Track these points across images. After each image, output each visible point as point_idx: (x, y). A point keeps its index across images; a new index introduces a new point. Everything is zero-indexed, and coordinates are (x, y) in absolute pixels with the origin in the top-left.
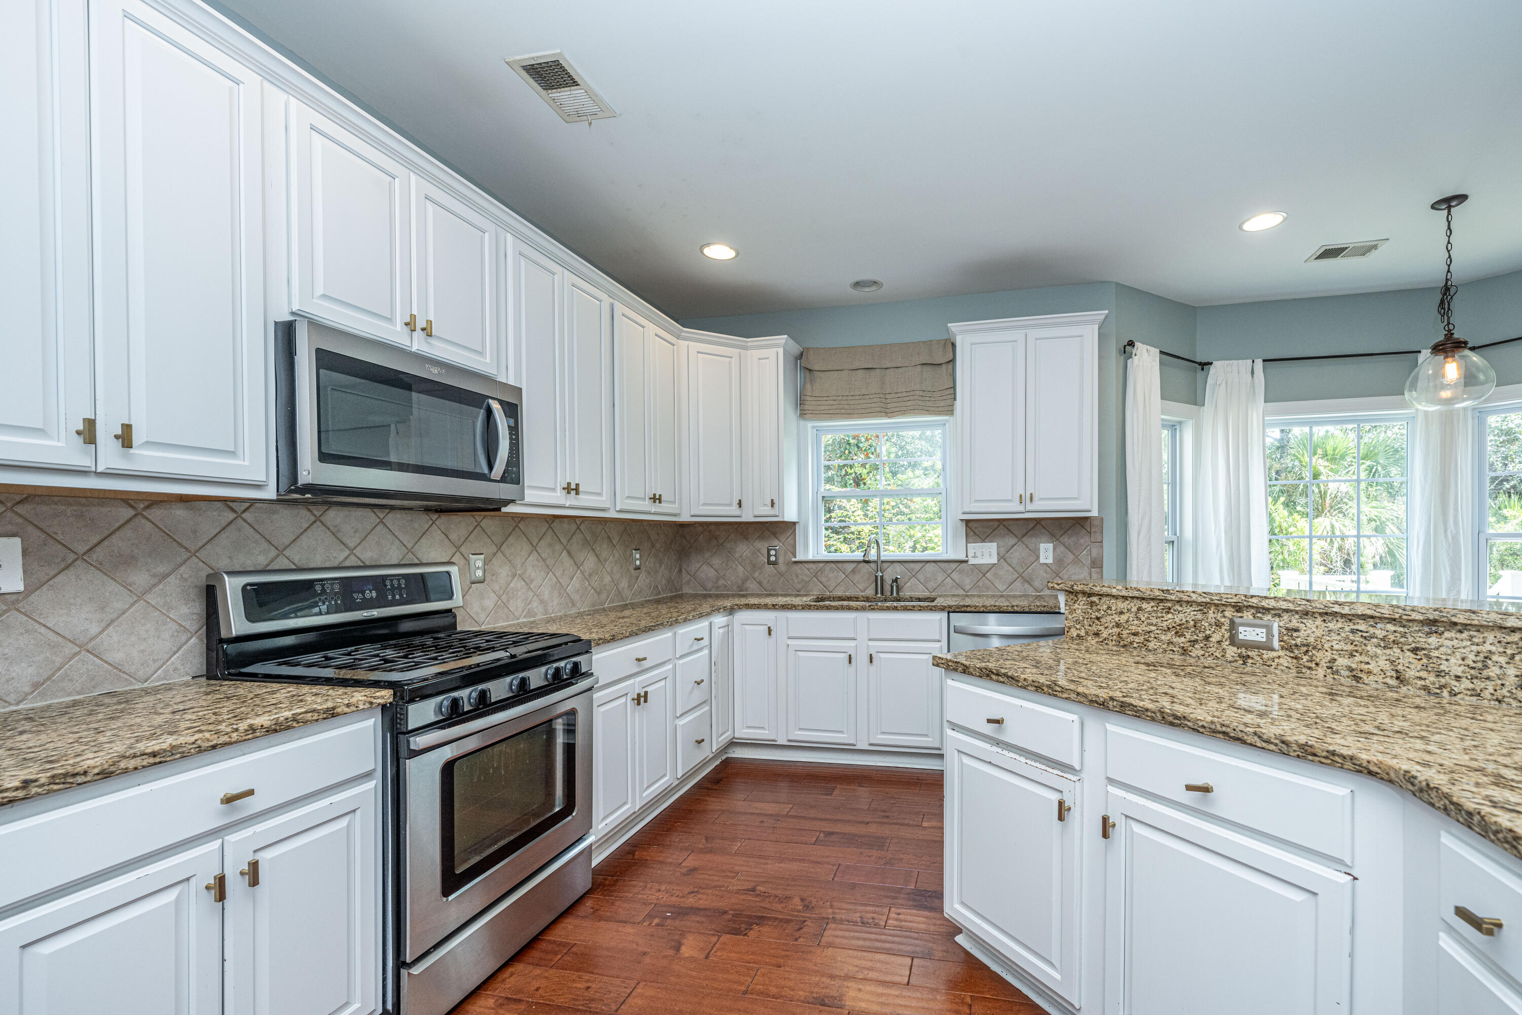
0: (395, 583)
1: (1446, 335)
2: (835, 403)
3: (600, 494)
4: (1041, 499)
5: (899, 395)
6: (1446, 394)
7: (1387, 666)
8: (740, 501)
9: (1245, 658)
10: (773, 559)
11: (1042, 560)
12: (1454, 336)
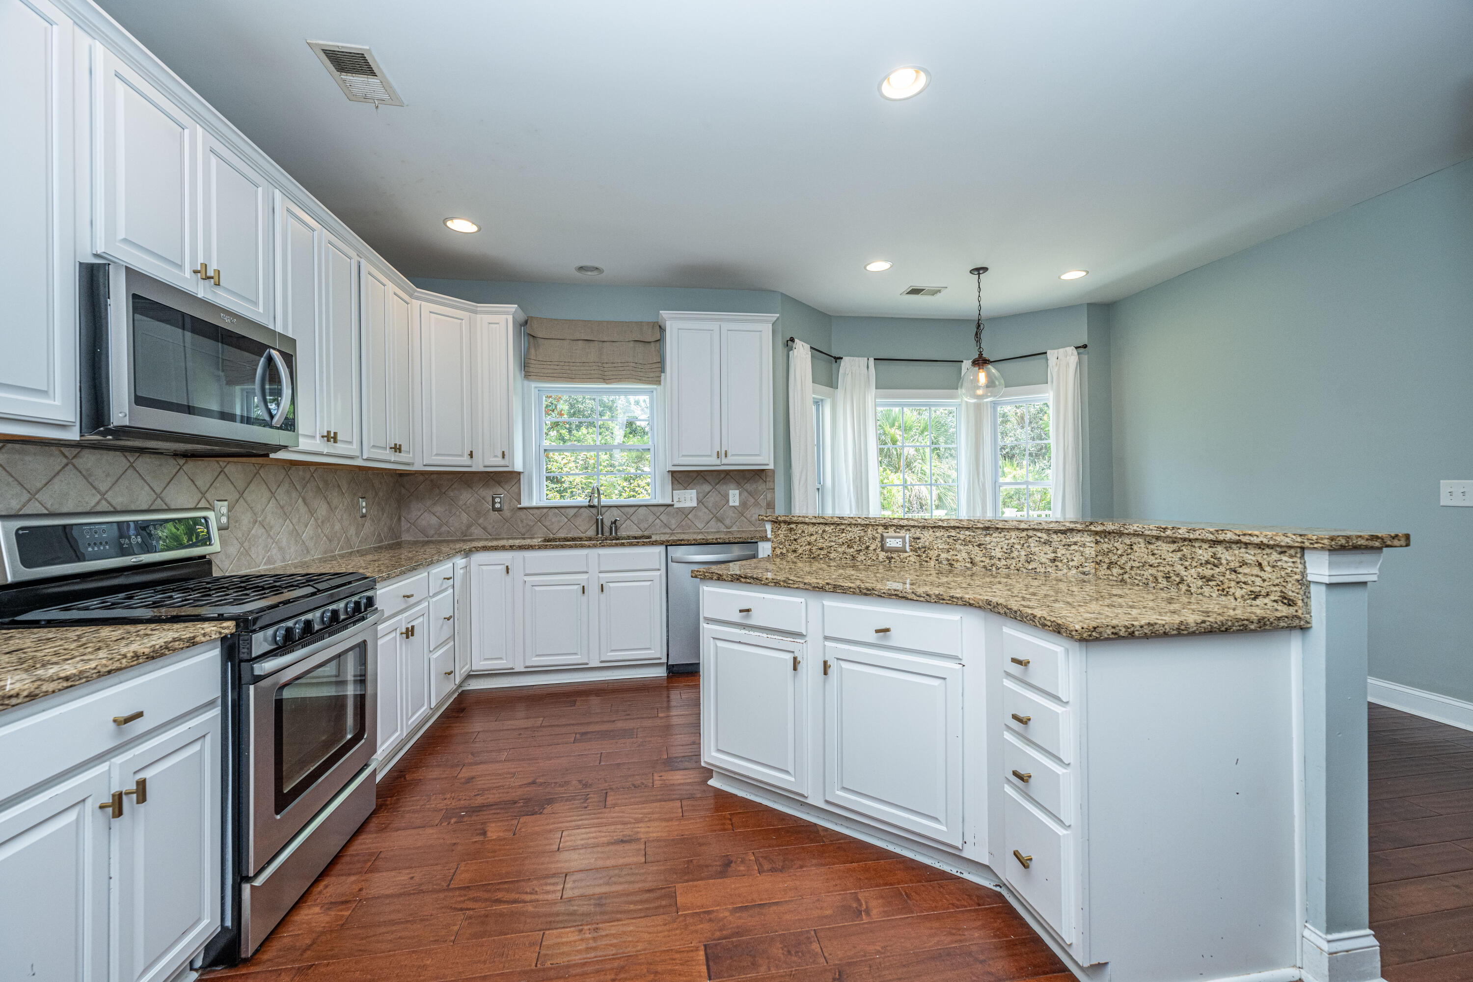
1: (979, 354)
2: (558, 367)
3: (351, 443)
4: (733, 455)
5: (615, 365)
6: (980, 392)
7: (965, 555)
8: (471, 452)
9: (890, 559)
10: (498, 506)
11: (731, 504)
12: (984, 356)
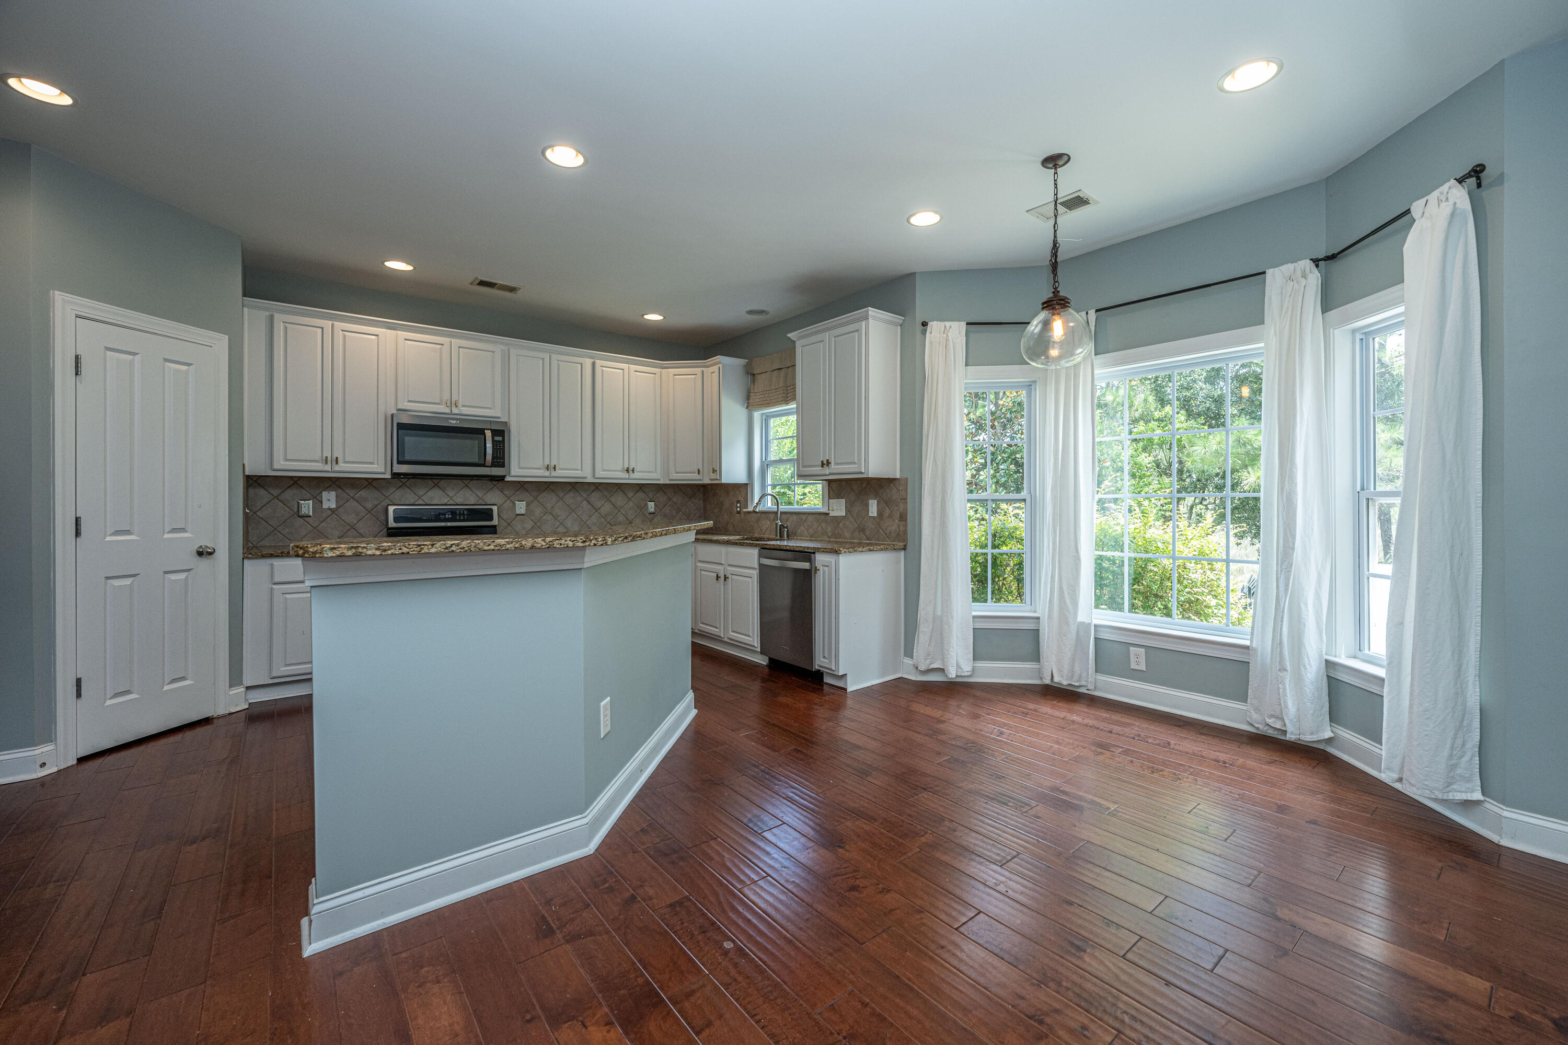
0: (462, 512)
1: (1053, 292)
2: (763, 396)
3: (579, 470)
4: (837, 464)
8: (699, 470)
10: (738, 509)
11: (870, 515)
12: (1061, 294)
